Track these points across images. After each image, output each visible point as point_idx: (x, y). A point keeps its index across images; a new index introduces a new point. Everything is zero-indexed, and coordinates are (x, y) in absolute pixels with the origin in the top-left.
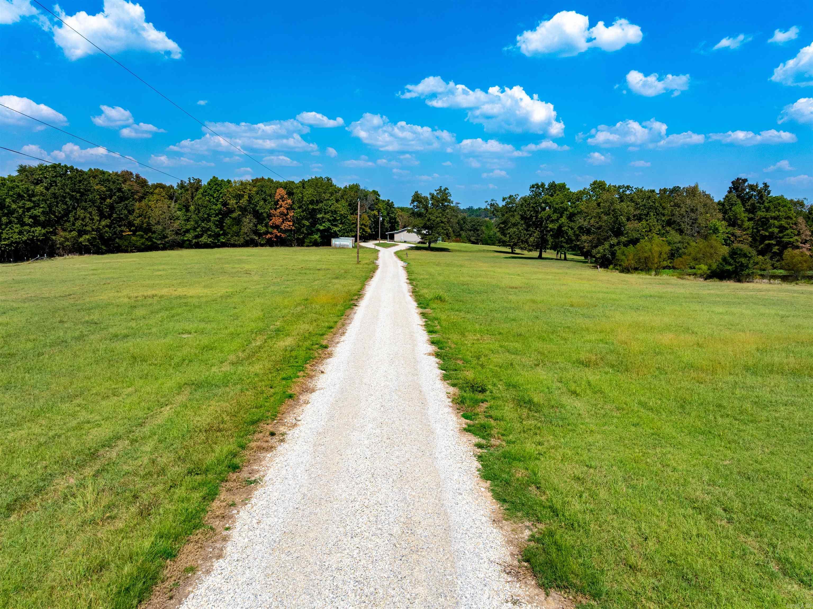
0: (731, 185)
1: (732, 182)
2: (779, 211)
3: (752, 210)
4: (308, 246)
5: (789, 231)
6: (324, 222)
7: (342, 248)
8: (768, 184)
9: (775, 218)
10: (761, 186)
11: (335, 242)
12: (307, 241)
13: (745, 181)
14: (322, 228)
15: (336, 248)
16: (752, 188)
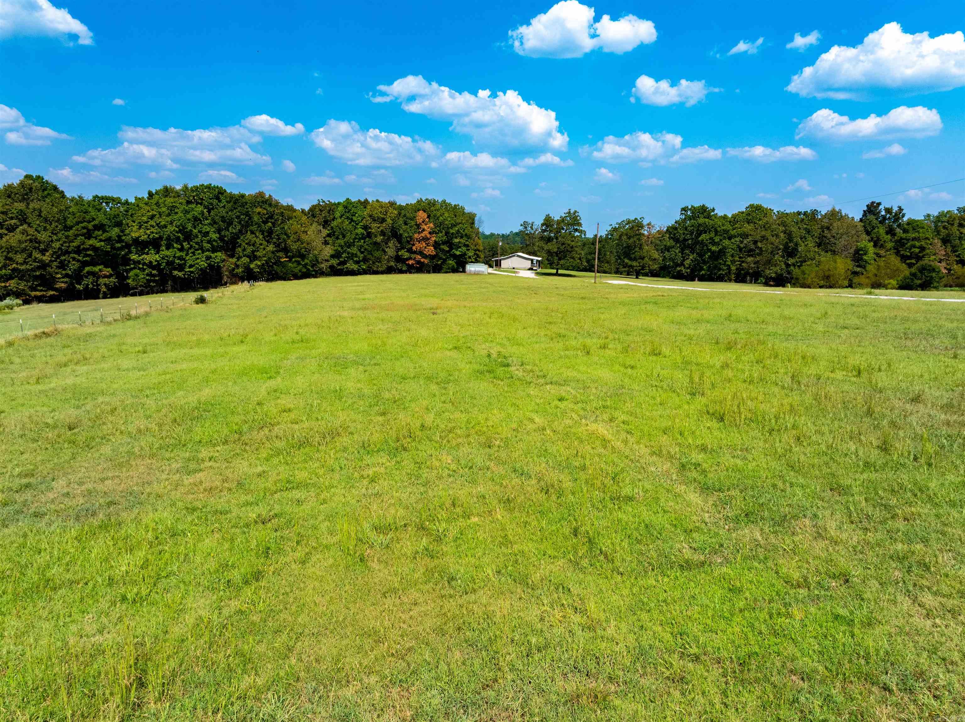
0: (865, 208)
1: (867, 206)
2: (918, 232)
3: (890, 231)
4: (446, 272)
5: (928, 251)
6: (460, 247)
7: (477, 274)
8: (902, 208)
9: (914, 239)
10: (895, 209)
11: (470, 268)
12: (445, 267)
13: (879, 204)
14: (458, 253)
15: (471, 274)
16: (888, 211)
